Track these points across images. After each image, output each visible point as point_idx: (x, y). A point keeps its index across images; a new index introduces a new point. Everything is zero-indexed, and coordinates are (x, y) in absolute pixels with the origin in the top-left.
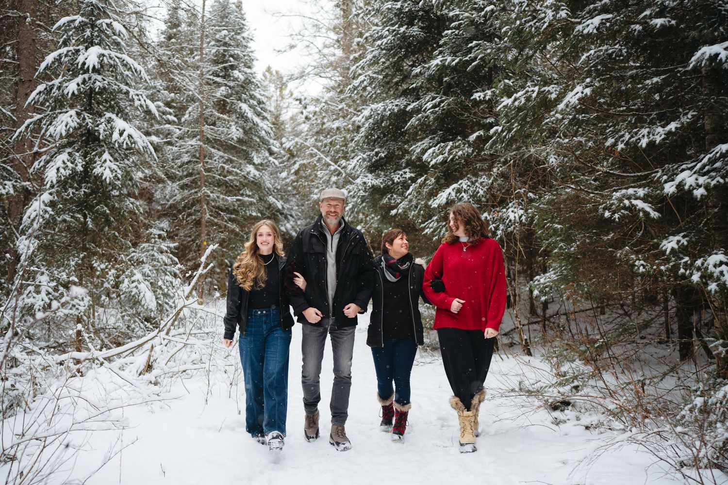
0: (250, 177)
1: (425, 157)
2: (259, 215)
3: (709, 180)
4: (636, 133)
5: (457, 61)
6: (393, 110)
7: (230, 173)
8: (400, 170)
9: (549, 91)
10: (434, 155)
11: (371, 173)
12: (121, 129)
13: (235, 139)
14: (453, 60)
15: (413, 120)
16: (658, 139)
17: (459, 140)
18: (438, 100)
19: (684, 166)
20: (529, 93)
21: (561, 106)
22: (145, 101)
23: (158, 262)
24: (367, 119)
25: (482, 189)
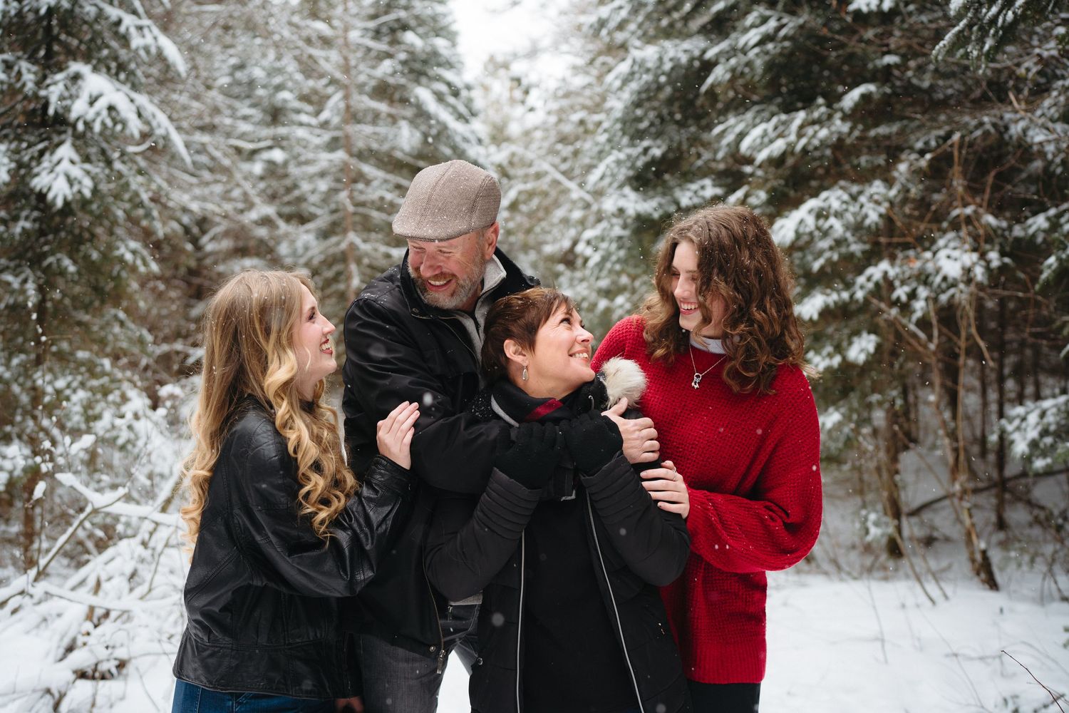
1: (745, 146)
8: (692, 181)
10: (766, 140)
11: (636, 189)
12: (95, 93)
13: (407, 149)
15: (717, 72)
17: (819, 106)
18: (772, 24)
22: (155, 38)
24: (625, 82)
25: (874, 210)
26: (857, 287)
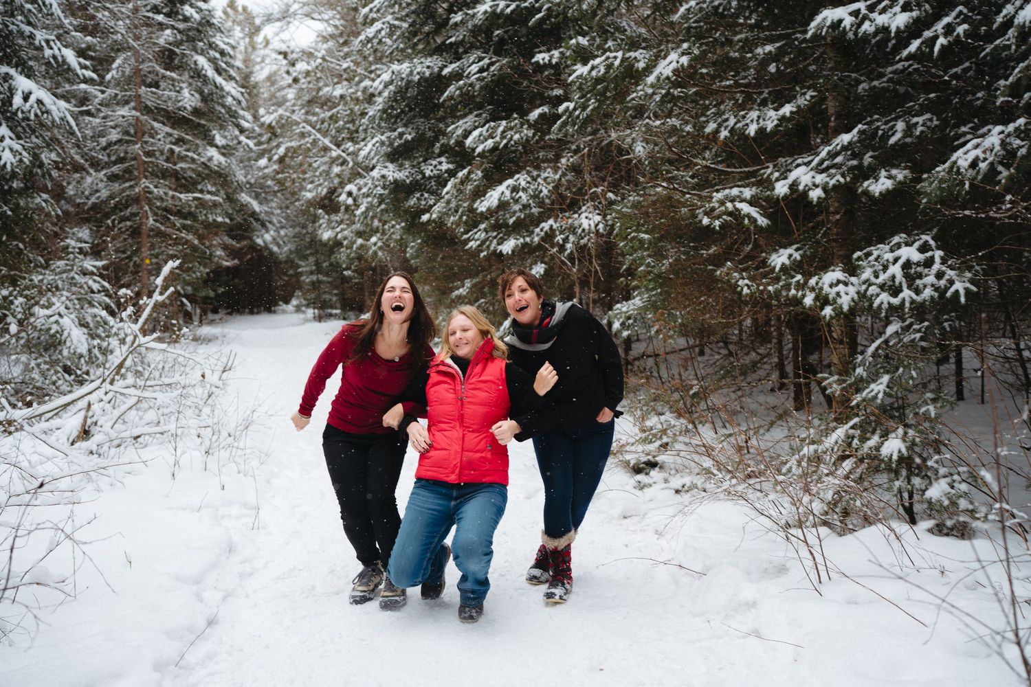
0: (213, 165)
1: (469, 142)
2: (227, 220)
3: (828, 179)
4: (744, 117)
5: (513, 6)
6: (424, 73)
7: (182, 158)
8: (433, 159)
9: (635, 58)
10: (481, 139)
11: (392, 162)
12: (26, 91)
13: (189, 108)
14: (508, 6)
15: (452, 88)
16: (770, 126)
17: (515, 119)
18: (486, 61)
19: (799, 161)
20: (610, 60)
21: (651, 79)
22: (59, 49)
23: (81, 287)
24: (386, 86)
25: (546, 187)
26: (535, 234)
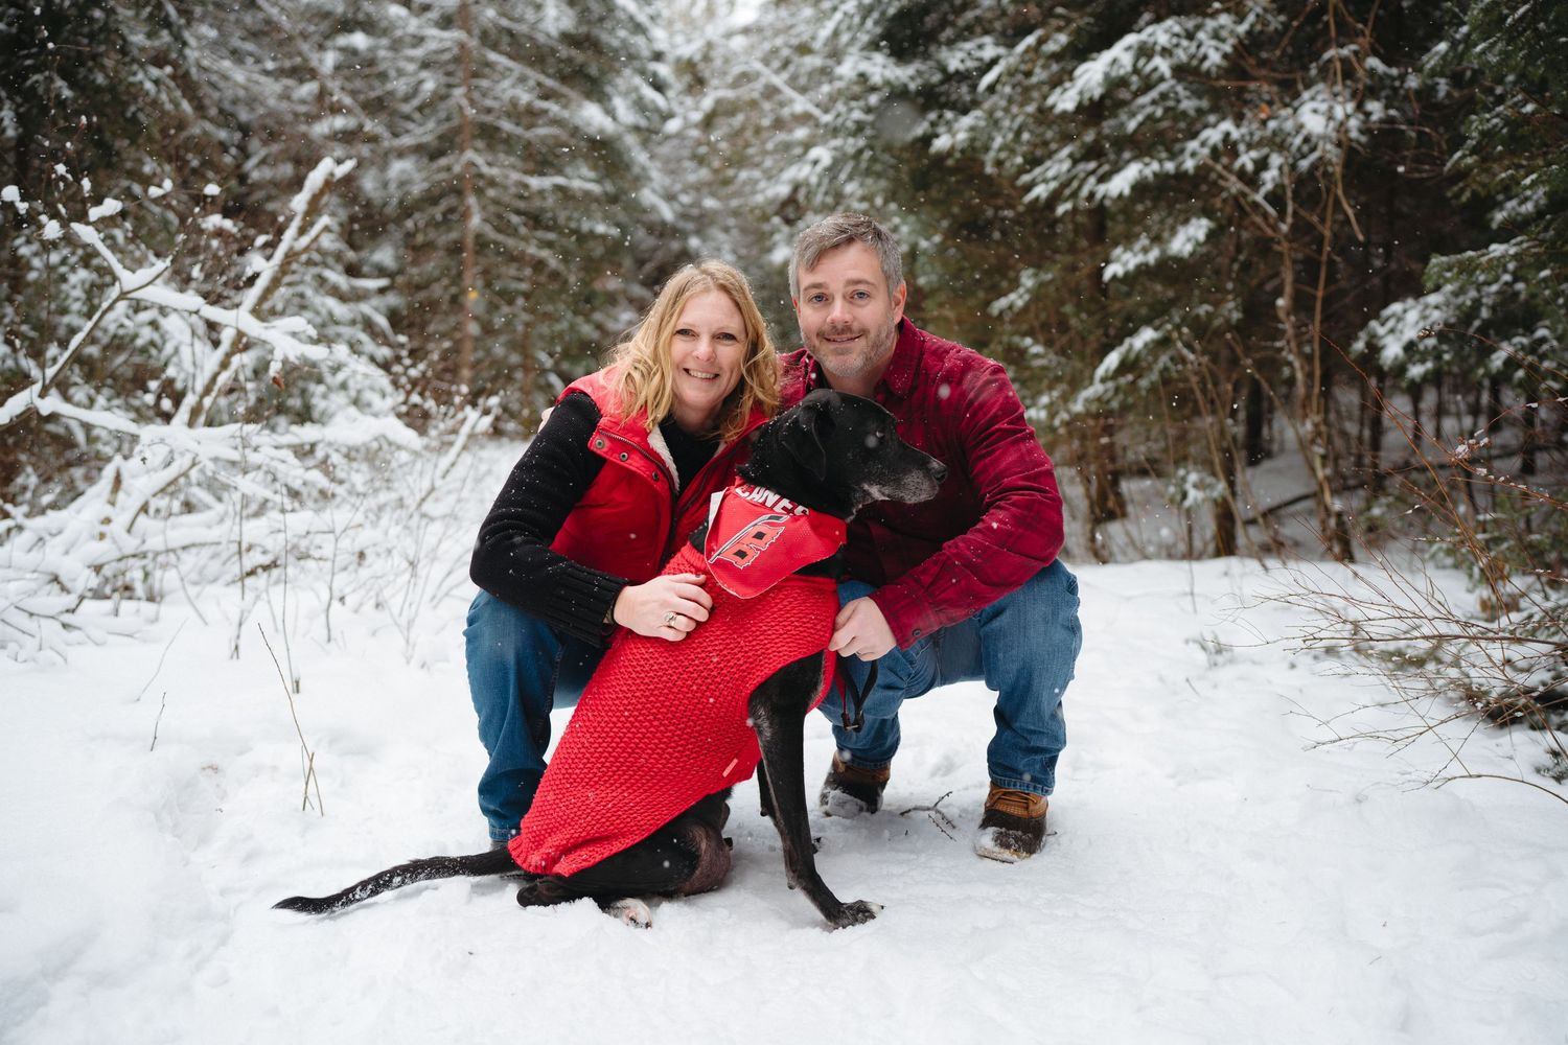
0: (592, 130)
2: (615, 232)
7: (536, 116)
13: (555, 32)
25: (1217, 49)
26: (1187, 153)
